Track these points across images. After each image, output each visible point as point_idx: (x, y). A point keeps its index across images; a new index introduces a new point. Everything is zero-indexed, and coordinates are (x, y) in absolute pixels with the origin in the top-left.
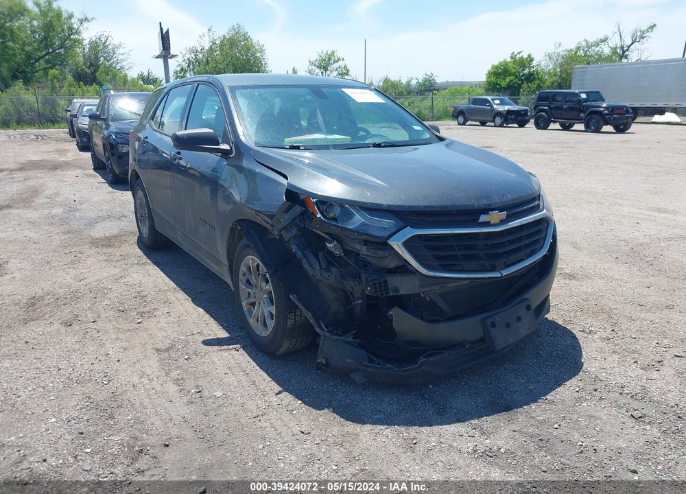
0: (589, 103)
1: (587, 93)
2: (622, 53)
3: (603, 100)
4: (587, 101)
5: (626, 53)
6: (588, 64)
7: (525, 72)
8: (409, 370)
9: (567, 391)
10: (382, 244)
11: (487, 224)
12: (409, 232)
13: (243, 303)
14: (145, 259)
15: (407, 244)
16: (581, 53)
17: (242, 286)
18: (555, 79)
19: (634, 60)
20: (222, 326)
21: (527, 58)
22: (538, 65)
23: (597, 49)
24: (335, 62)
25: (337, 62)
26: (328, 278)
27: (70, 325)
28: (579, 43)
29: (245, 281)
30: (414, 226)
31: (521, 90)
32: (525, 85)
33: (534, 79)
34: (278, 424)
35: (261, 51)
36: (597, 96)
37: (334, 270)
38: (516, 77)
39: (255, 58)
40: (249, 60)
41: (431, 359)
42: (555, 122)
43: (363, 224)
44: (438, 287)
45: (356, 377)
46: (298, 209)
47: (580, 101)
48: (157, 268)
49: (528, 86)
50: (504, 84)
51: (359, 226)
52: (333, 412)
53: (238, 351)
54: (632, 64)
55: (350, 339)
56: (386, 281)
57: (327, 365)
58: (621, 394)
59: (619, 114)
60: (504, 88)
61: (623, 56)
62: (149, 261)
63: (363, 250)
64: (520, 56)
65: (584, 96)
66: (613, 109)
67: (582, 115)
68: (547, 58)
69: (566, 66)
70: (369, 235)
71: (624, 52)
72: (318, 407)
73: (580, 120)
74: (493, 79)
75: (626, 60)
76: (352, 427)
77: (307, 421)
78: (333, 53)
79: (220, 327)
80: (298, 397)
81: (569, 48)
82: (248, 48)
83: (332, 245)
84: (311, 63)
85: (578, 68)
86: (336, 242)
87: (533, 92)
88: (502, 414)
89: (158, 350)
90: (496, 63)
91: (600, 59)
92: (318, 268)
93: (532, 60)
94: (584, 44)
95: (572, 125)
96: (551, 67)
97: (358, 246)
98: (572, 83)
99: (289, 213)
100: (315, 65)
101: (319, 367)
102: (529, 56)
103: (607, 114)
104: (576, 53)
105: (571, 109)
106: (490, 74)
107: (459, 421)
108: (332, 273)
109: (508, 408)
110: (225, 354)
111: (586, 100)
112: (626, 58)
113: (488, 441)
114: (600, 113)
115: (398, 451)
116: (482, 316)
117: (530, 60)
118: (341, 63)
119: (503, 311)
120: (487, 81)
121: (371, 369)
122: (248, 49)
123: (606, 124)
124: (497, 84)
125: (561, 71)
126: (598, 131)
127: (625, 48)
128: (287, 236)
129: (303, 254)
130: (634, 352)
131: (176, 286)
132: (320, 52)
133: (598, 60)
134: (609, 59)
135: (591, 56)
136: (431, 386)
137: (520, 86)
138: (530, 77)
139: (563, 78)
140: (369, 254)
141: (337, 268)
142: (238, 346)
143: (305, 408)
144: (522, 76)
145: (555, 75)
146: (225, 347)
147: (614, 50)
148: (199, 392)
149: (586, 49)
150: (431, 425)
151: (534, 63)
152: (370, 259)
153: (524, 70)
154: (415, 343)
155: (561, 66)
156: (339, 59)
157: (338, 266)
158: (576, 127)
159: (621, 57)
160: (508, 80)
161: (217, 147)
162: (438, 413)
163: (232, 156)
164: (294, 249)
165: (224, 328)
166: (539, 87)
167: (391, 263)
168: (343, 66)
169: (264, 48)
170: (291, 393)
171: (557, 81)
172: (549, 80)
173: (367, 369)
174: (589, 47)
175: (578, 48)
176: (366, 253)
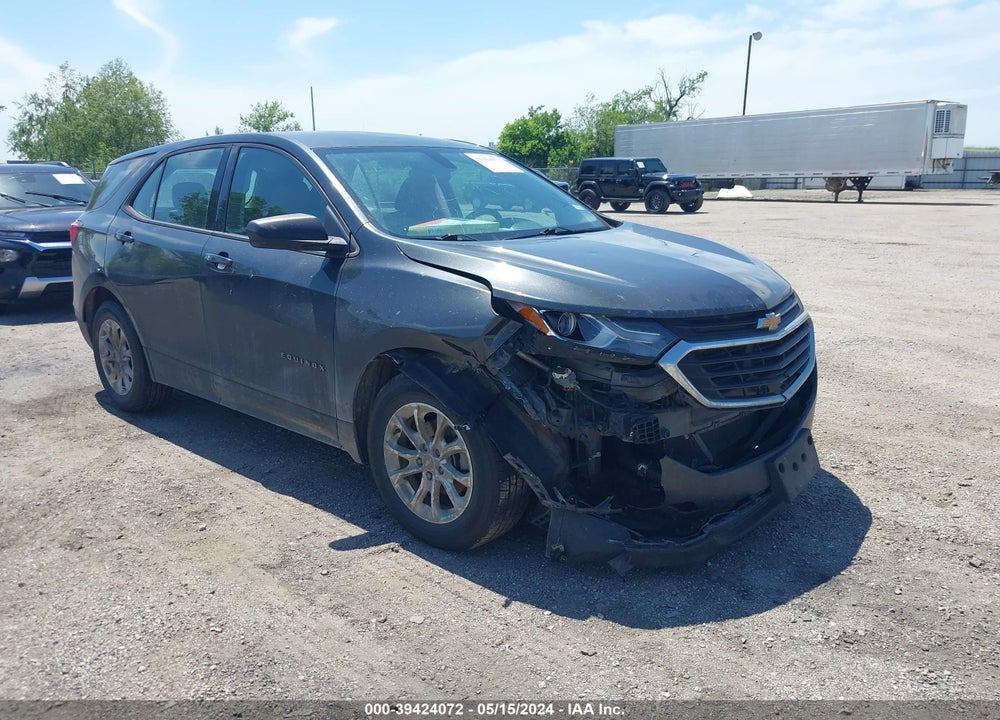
0: (648, 175)
1: (644, 161)
2: (668, 110)
3: (665, 171)
4: (646, 173)
5: (674, 109)
6: (631, 123)
7: (551, 134)
8: (694, 543)
9: (873, 544)
10: (650, 368)
11: (765, 331)
12: (686, 348)
13: (392, 478)
14: (135, 431)
15: (683, 366)
16: (621, 108)
17: (391, 452)
18: (591, 143)
19: (684, 118)
20: (343, 517)
21: (552, 116)
22: (566, 124)
23: (640, 103)
24: (280, 119)
25: (283, 119)
26: (557, 424)
27: (80, 548)
28: (617, 95)
29: (395, 444)
30: (691, 339)
31: (549, 159)
32: (552, 152)
33: (564, 144)
34: (539, 647)
35: (159, 100)
36: (656, 165)
37: (564, 412)
38: (540, 141)
39: (149, 112)
40: (140, 116)
41: (722, 524)
42: (605, 201)
43: (617, 342)
44: (710, 423)
45: (617, 564)
46: (513, 326)
47: (638, 172)
48: (166, 442)
49: (557, 154)
50: (524, 151)
51: (613, 343)
52: (605, 618)
53: (397, 552)
54: (684, 123)
55: (608, 510)
56: (657, 420)
57: (565, 553)
58: (938, 539)
59: (687, 189)
60: (525, 155)
61: (671, 113)
62: (144, 432)
63: (617, 379)
64: (543, 111)
65: (641, 165)
66: (680, 182)
67: (641, 190)
68: (578, 115)
69: (603, 126)
70: (633, 356)
71: (671, 108)
72: (580, 615)
73: (639, 198)
74: (509, 144)
75: (675, 118)
76: (644, 635)
77: (577, 637)
78: (275, 106)
79: (341, 520)
80: (540, 604)
81: (605, 102)
82: (137, 95)
83: (564, 376)
84: (244, 121)
85: (621, 129)
86: (570, 371)
87: (565, 162)
88: (823, 585)
89: (267, 567)
90: (512, 122)
91: (644, 115)
92: (544, 411)
93: (559, 118)
94: (623, 96)
95: (626, 205)
96: (585, 126)
97: (606, 374)
98: (616, 149)
99: (499, 333)
100: (250, 125)
101: (556, 558)
102: (555, 111)
103: (673, 189)
104: (614, 109)
105: (625, 183)
106: (504, 137)
107: (777, 603)
108: (562, 417)
109: (824, 578)
110: (382, 559)
111: (644, 171)
112: (675, 115)
113: (832, 624)
114: (663, 187)
115: (733, 657)
116: (766, 458)
117: (556, 116)
118: (289, 121)
119: (787, 448)
120: (502, 148)
121: (641, 550)
122: (137, 98)
123: (672, 202)
124: (515, 151)
125: (598, 133)
126: (663, 211)
127: (674, 103)
128: (494, 368)
129: (521, 390)
130: (913, 486)
131: (221, 467)
132: (255, 105)
133: (642, 119)
134: (654, 117)
135: (633, 112)
136: (709, 564)
137: (545, 155)
138: (559, 141)
139: (602, 142)
140: (626, 383)
141: (569, 408)
142: (392, 545)
143: (561, 620)
144: (549, 138)
145: (591, 138)
146: (372, 549)
147: (659, 104)
148: (385, 621)
149: (626, 104)
150: (748, 615)
151: (562, 121)
152: (628, 392)
153: (549, 131)
154: (690, 505)
155: (598, 126)
156: (286, 116)
157: (569, 404)
158: (633, 207)
159: (669, 114)
160: (529, 144)
161: (326, 242)
162: (743, 597)
163: (352, 254)
164: (508, 385)
165: (350, 520)
166: (571, 155)
167: (658, 394)
168: (293, 125)
169: (163, 97)
170: (524, 600)
171: (594, 146)
172: (584, 146)
173: (638, 550)
174: (629, 100)
175: (616, 102)
176: (620, 383)
